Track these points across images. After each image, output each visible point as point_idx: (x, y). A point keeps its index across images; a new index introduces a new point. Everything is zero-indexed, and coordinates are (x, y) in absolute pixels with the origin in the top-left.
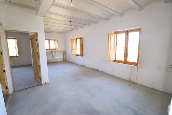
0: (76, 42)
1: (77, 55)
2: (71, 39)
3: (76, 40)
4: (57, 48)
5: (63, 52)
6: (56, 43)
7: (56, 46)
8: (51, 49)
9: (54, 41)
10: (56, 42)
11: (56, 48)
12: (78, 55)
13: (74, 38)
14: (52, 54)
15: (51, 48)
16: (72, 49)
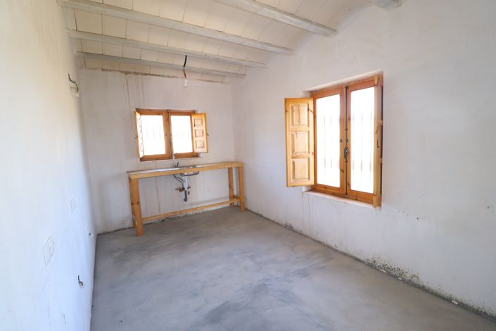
0: (311, 115)
1: (316, 188)
2: (287, 101)
3: (311, 103)
4: (205, 150)
5: (230, 170)
6: (200, 127)
7: (201, 140)
8: (179, 156)
9: (188, 117)
10: (198, 122)
11: (197, 150)
12: (325, 187)
13: (301, 95)
14: (182, 181)
15: (177, 149)
16: (290, 155)
